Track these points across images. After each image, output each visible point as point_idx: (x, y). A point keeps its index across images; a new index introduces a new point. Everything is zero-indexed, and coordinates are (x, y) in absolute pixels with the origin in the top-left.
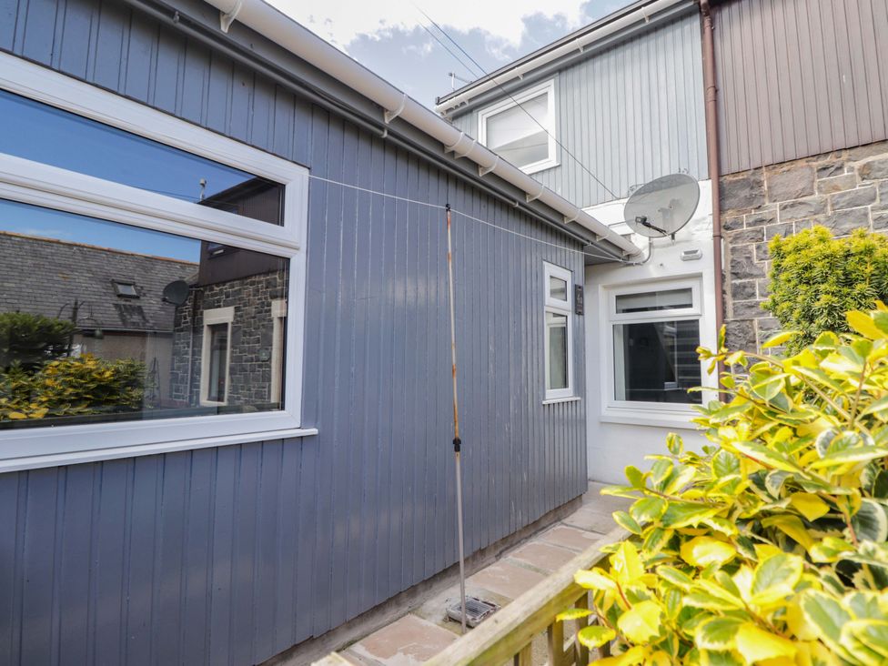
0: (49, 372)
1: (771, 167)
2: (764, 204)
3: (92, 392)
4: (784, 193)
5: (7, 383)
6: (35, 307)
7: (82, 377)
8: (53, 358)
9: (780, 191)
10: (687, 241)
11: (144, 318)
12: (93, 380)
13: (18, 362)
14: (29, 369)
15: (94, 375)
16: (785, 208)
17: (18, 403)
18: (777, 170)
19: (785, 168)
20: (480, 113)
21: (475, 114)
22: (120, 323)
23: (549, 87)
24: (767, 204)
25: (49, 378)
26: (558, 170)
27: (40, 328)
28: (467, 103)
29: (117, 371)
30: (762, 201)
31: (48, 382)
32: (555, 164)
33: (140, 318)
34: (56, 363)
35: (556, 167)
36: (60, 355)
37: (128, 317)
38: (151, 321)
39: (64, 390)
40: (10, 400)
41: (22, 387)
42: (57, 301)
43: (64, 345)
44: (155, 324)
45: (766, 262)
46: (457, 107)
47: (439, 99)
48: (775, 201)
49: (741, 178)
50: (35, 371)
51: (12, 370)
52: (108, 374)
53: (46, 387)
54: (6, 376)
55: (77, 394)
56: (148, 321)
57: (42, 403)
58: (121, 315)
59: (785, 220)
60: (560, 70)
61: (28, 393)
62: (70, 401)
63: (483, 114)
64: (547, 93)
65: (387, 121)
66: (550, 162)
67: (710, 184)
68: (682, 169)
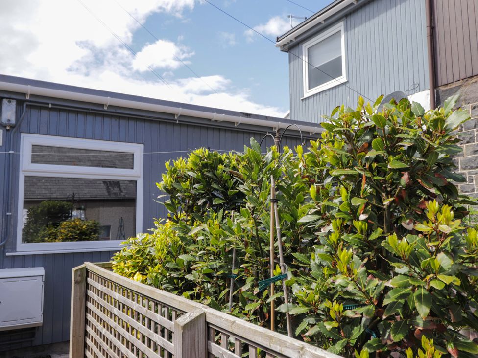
0: (62, 226)
1: (465, 80)
2: (462, 105)
3: (78, 235)
4: (473, 98)
5: (48, 231)
6: (58, 187)
7: (75, 229)
8: (65, 220)
9: (472, 96)
11: (120, 189)
12: (79, 230)
13: (51, 222)
14: (56, 225)
15: (79, 227)
16: (474, 108)
17: (52, 239)
18: (468, 82)
19: (474, 80)
21: (300, 46)
22: (107, 194)
23: (341, 26)
24: (464, 105)
25: (62, 229)
26: (347, 84)
27: (59, 207)
28: (294, 40)
29: (88, 226)
30: (461, 103)
31: (62, 231)
32: (346, 81)
33: (119, 190)
34: (65, 223)
36: (67, 219)
37: (112, 189)
38: (124, 191)
39: (68, 234)
40: (49, 238)
41: (53, 233)
42: (71, 182)
43: (69, 214)
44: (127, 193)
45: (464, 145)
46: (288, 43)
47: (278, 38)
48: (469, 103)
49: (449, 87)
50: (58, 226)
51: (49, 226)
52: (84, 227)
53: (61, 233)
54: (47, 229)
55: (72, 236)
56: (122, 192)
57: (60, 239)
58: (108, 188)
59: (474, 116)
60: (347, 16)
61: (55, 235)
62: (70, 239)
63: (305, 46)
64: (340, 31)
65: (176, 118)
66: (343, 79)
67: (429, 93)
68: (415, 83)
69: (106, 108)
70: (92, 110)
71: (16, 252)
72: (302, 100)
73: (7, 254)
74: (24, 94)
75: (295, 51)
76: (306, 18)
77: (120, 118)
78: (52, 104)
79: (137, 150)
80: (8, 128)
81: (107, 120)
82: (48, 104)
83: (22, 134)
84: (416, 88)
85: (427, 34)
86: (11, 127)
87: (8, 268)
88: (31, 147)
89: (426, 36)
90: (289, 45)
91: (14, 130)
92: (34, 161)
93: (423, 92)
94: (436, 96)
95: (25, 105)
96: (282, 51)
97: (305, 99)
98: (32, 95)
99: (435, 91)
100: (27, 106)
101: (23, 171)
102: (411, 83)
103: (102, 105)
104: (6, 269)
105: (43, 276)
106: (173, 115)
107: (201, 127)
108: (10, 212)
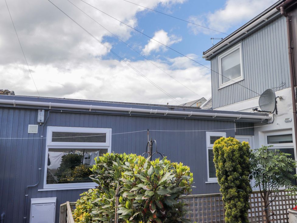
10: (286, 114)
20: (219, 57)
21: (217, 57)
23: (239, 46)
26: (244, 81)
28: (213, 54)
32: (242, 79)
35: (243, 80)
39: (77, 174)
46: (210, 56)
47: (204, 52)
60: (243, 38)
63: (220, 57)
64: (239, 48)
65: (129, 113)
66: (241, 78)
67: (291, 89)
68: (283, 82)
69: (90, 111)
70: (83, 112)
71: (43, 189)
72: (218, 90)
73: (39, 190)
74: (48, 107)
75: (214, 61)
76: (222, 39)
77: (99, 115)
78: (62, 111)
79: (108, 132)
80: (40, 124)
81: (92, 116)
82: (61, 110)
83: (48, 127)
84: (283, 86)
85: (289, 52)
86: (42, 124)
87: (39, 198)
88: (52, 133)
89: (288, 54)
90: (210, 57)
91: (43, 125)
92: (53, 140)
93: (288, 88)
94: (295, 91)
95: (49, 112)
96: (207, 60)
97: (220, 89)
98: (52, 107)
99: (295, 88)
100: (50, 112)
101: (48, 146)
102: (281, 83)
103: (89, 109)
104: (38, 198)
105: (55, 203)
106: (128, 112)
107: (145, 117)
108: (41, 168)
